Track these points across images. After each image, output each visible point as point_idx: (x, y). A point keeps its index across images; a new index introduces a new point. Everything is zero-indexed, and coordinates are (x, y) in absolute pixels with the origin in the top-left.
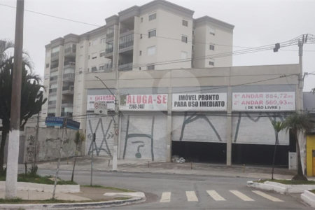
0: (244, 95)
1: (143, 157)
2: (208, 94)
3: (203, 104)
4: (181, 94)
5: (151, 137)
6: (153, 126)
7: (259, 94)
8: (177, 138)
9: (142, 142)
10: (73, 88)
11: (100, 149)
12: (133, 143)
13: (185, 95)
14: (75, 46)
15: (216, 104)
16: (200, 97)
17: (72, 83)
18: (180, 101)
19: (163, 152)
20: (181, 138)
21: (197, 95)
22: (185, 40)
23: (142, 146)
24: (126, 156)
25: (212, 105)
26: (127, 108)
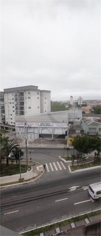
0: (56, 124)
1: (32, 138)
2: (48, 123)
3: (46, 126)
4: (41, 123)
5: (34, 133)
6: (34, 130)
7: (59, 123)
8: (40, 133)
10: (4, 108)
12: (29, 134)
14: (3, 95)
15: (49, 126)
17: (4, 107)
18: (41, 125)
19: (37, 137)
21: (45, 123)
22: (38, 98)
23: (32, 135)
25: (48, 126)
26: (27, 126)
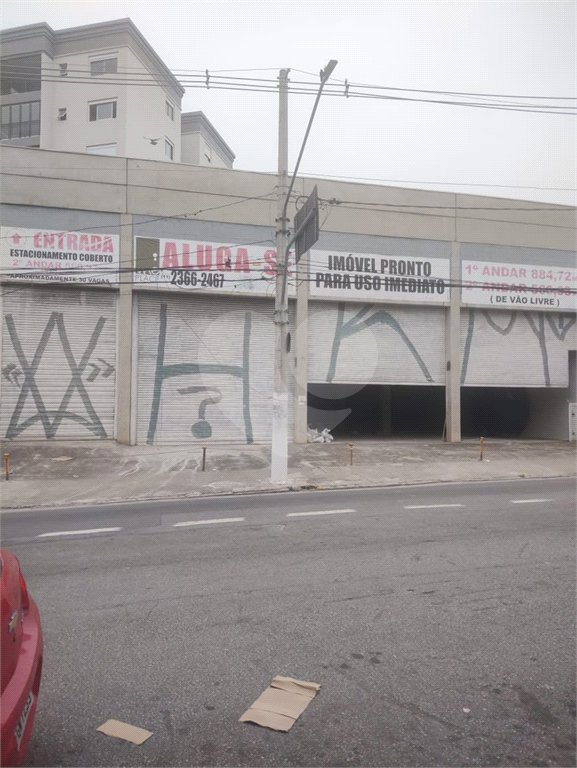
0: (486, 268)
1: (217, 434)
2: (406, 259)
3: (394, 284)
4: (333, 254)
5: (241, 373)
6: (246, 343)
7: (518, 267)
8: (319, 376)
9: (215, 390)
11: (60, 414)
12: (182, 392)
13: (346, 255)
15: (426, 286)
16: (384, 263)
18: (333, 272)
20: (330, 377)
21: (378, 259)
23: (213, 401)
24: (159, 435)
25: (415, 286)
26: (163, 281)
